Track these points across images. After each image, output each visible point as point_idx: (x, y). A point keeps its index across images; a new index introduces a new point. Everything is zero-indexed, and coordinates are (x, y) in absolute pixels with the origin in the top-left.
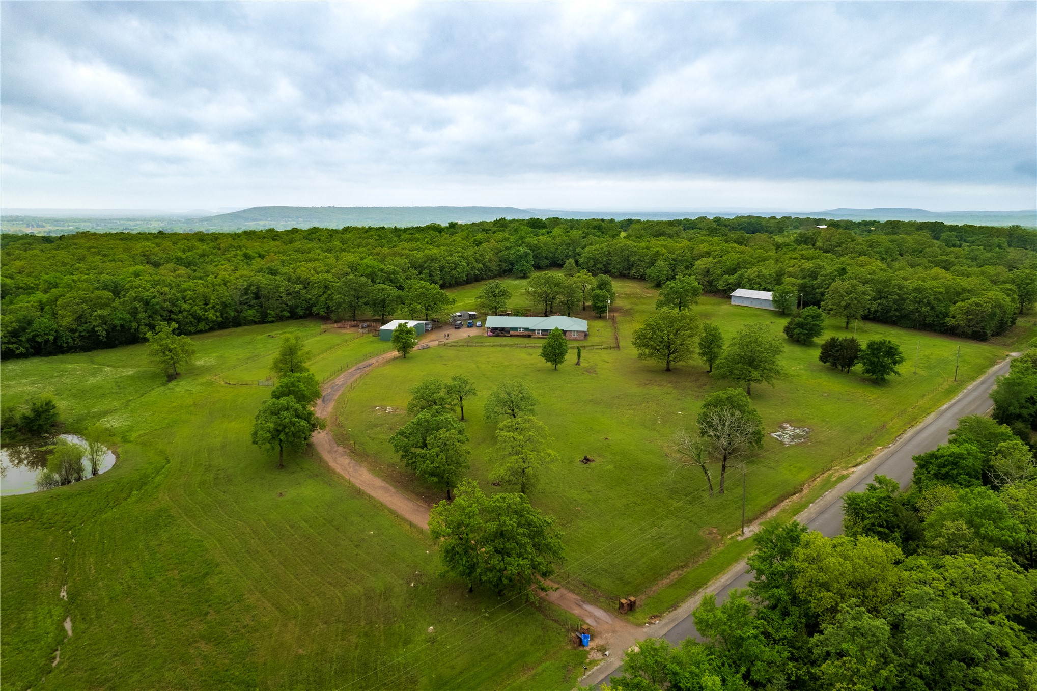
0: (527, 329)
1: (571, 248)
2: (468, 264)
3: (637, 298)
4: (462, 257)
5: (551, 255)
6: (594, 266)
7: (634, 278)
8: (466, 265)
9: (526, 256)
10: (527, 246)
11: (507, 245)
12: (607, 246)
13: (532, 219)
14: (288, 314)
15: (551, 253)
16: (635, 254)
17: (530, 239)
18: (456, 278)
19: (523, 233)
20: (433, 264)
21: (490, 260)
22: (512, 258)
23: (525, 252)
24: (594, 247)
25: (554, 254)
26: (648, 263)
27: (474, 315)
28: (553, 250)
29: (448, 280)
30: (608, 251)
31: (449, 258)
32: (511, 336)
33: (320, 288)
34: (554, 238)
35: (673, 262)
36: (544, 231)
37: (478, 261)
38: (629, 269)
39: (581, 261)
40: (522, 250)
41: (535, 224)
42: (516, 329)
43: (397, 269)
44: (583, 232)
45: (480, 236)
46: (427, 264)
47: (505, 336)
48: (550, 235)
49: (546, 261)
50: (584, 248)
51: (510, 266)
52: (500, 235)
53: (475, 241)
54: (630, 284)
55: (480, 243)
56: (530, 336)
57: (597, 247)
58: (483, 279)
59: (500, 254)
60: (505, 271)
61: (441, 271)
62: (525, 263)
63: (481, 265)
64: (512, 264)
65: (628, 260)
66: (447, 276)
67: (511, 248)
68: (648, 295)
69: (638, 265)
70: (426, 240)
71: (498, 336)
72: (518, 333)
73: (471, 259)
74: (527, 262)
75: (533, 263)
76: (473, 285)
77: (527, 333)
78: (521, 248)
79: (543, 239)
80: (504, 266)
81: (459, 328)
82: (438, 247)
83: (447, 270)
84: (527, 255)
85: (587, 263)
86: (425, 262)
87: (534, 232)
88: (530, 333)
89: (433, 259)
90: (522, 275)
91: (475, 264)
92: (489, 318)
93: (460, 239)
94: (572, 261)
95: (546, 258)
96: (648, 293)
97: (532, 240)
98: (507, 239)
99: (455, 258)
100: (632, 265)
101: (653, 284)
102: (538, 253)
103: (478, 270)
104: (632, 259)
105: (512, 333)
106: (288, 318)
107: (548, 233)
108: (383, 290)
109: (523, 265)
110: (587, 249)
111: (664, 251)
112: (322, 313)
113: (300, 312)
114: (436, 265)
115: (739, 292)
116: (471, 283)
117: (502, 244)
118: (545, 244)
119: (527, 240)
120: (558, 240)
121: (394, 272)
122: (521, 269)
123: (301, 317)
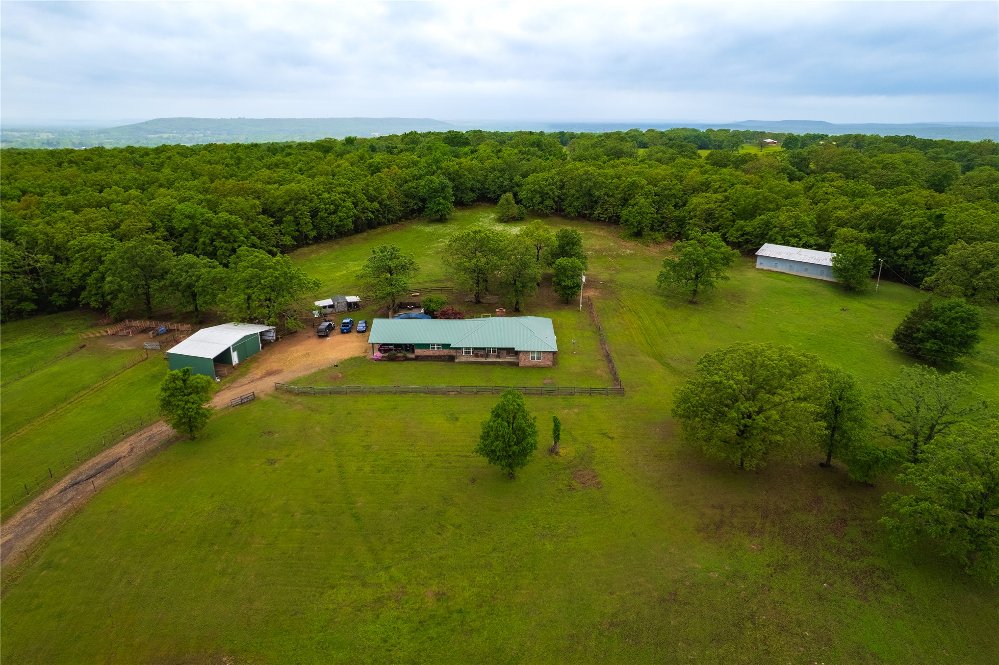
0: (446, 346)
1: (506, 176)
2: (356, 204)
3: (612, 256)
4: (347, 193)
5: (479, 185)
6: (541, 202)
7: (598, 220)
8: (351, 206)
9: (443, 189)
10: (443, 174)
11: (416, 172)
12: (558, 174)
13: (450, 132)
14: (33, 306)
15: (478, 181)
16: (602, 185)
17: (448, 163)
18: (338, 226)
19: (438, 154)
20: (299, 206)
21: (390, 197)
22: (423, 192)
23: (441, 183)
24: (541, 175)
25: (483, 184)
26: (620, 199)
27: (355, 304)
28: (481, 178)
29: (325, 231)
30: (561, 180)
31: (326, 195)
32: (417, 358)
33: (84, 260)
34: (481, 161)
35: (657, 198)
36: (467, 149)
37: (371, 199)
38: (592, 207)
39: (522, 195)
40: (437, 180)
41: (455, 140)
42: (426, 346)
43: (233, 218)
44: (520, 152)
45: (378, 158)
46: (291, 207)
47: (407, 359)
48: (476, 155)
49: (472, 195)
50: (525, 176)
51: (420, 204)
52: (407, 157)
53: (370, 166)
54: (596, 232)
55: (378, 169)
56: (451, 359)
57: (545, 174)
58: (380, 224)
59: (405, 187)
60: (413, 211)
61: (313, 217)
62: (442, 201)
63: (376, 204)
64: (423, 200)
65: (591, 195)
66: (323, 224)
67: (420, 178)
68: (628, 252)
69: (605, 202)
70: (299, 165)
71: (392, 359)
72: (430, 352)
73: (360, 196)
74: (444, 198)
75: (453, 199)
76: (365, 234)
77: (446, 352)
78: (434, 178)
79: (466, 161)
80: (412, 203)
81: (326, 336)
82: (313, 176)
83: (323, 214)
84: (444, 187)
85: (531, 199)
86: (286, 203)
87: (454, 151)
88: (453, 353)
89: (300, 198)
90: (438, 217)
91: (367, 204)
92: (376, 322)
93: (347, 164)
94: (509, 195)
95: (472, 190)
96: (626, 248)
97: (451, 164)
98: (415, 164)
99: (335, 196)
100: (596, 202)
101: (630, 232)
102: (461, 184)
103: (373, 212)
104: (597, 193)
105: (418, 352)
106: (32, 314)
107: (472, 152)
108: (191, 266)
109: (439, 204)
110: (530, 178)
111: (644, 182)
112: (93, 304)
113: (58, 300)
114: (304, 209)
115: (768, 250)
116: (362, 231)
117: (408, 171)
118: (470, 170)
119: (444, 164)
120: (487, 164)
121: (229, 225)
122: (436, 209)
123: (60, 309)
